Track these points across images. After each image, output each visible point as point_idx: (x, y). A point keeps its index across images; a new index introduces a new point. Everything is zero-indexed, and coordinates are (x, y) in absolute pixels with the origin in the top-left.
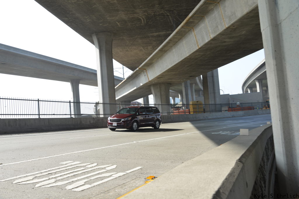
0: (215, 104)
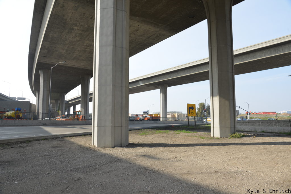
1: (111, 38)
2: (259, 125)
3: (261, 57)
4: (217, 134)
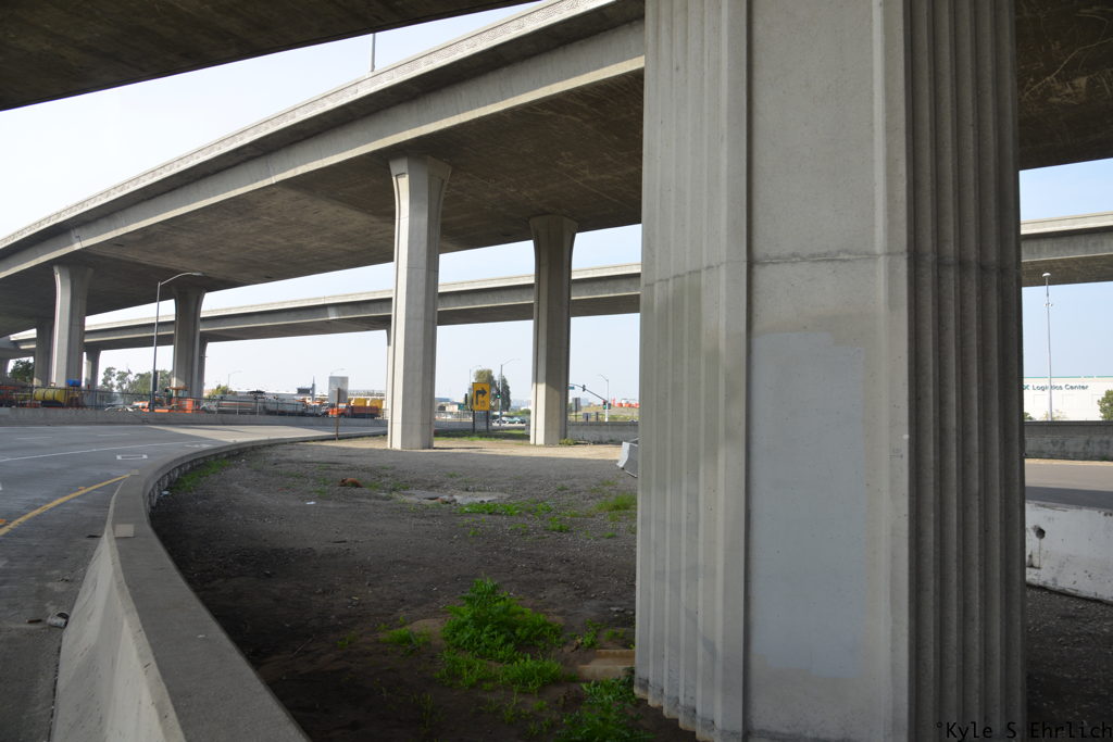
1: (421, 310)
2: (607, 430)
3: (628, 290)
4: (541, 439)
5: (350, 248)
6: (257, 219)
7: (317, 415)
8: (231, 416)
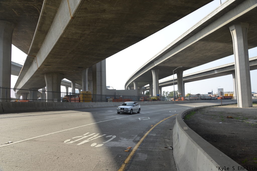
0: (101, 95)
5: (219, 53)
6: (194, 51)
7: (215, 99)
8: (193, 101)
